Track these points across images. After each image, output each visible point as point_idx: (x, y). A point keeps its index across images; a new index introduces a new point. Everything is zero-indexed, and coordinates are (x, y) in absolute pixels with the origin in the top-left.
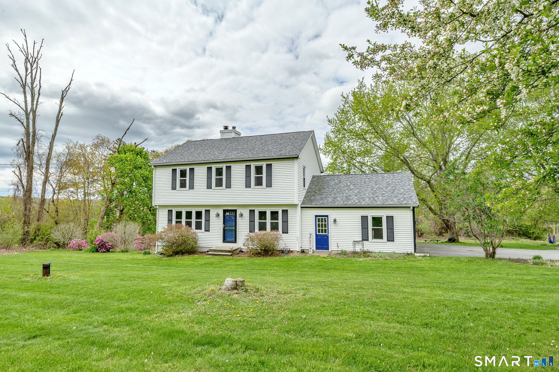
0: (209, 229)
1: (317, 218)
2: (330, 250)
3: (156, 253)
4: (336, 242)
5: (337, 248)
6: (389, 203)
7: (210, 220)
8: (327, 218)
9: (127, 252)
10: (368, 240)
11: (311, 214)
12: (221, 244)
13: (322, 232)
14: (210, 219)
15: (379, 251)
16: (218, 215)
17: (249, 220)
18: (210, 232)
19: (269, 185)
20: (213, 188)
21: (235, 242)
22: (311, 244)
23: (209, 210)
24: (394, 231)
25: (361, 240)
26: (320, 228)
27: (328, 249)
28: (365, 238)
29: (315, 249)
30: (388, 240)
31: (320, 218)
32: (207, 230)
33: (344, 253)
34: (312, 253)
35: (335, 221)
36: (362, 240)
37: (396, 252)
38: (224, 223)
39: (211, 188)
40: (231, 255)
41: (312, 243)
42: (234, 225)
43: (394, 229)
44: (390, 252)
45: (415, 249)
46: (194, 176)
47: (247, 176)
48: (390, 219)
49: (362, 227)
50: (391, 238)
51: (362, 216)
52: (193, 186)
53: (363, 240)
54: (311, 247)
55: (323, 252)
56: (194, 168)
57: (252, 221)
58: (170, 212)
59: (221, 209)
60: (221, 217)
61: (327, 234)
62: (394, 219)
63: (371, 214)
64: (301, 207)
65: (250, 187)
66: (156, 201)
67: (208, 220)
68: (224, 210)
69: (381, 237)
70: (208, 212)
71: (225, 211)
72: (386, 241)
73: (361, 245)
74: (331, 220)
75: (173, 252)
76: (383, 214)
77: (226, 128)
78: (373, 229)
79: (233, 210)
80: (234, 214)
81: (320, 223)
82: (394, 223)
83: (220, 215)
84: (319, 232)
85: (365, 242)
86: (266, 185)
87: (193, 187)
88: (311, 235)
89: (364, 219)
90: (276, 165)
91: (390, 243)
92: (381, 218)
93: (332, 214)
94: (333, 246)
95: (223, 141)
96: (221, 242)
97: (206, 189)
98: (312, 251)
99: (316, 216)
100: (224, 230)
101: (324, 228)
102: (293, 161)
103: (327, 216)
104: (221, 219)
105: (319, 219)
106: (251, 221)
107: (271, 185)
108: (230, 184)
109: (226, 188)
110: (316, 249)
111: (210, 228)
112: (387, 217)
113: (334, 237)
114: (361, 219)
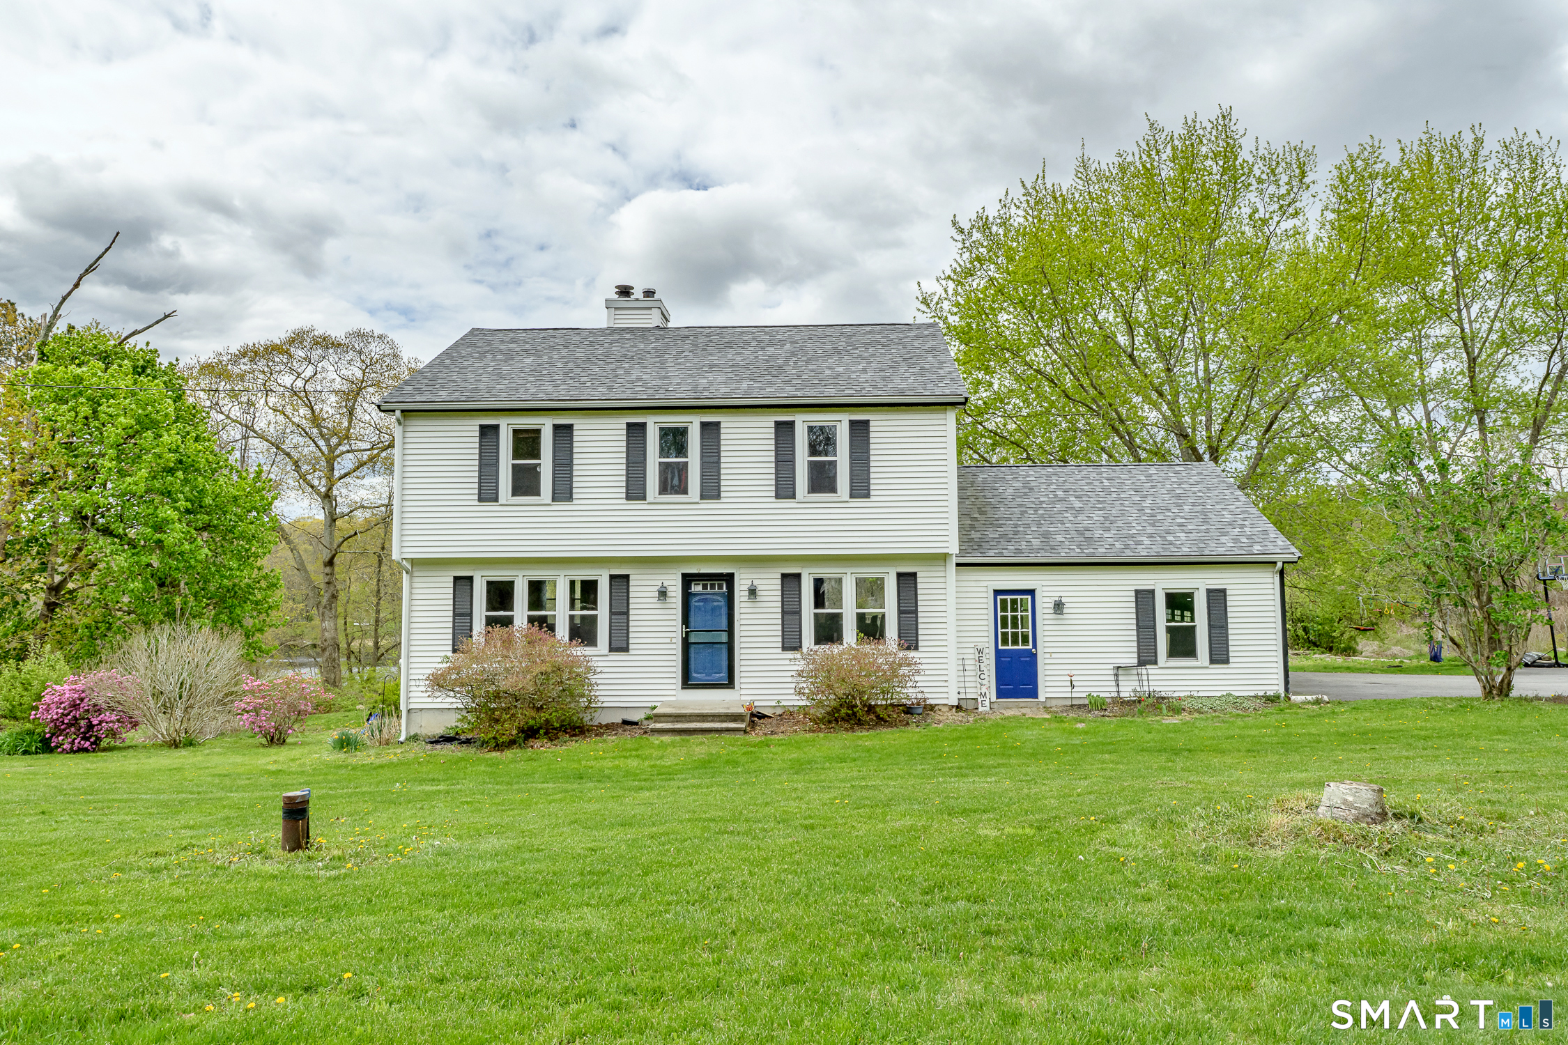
0: (628, 644)
1: (999, 597)
2: (1042, 698)
3: (402, 739)
4: (1068, 672)
5: (1069, 689)
6: (1214, 550)
7: (631, 612)
8: (1029, 597)
9: (190, 744)
10: (1156, 663)
11: (983, 586)
12: (673, 693)
13: (1015, 642)
14: (631, 606)
15: (1189, 694)
16: (663, 594)
17: (780, 610)
18: (631, 652)
19: (860, 489)
20: (650, 498)
21: (730, 683)
22: (984, 682)
23: (627, 577)
24: (1230, 632)
25: (1135, 661)
26: (1009, 630)
27: (1034, 694)
28: (1147, 657)
29: (994, 699)
30: (1212, 661)
31: (1009, 597)
32: (620, 647)
33: (1095, 705)
34: (988, 709)
35: (1059, 606)
36: (1139, 662)
37: (1234, 693)
38: (686, 620)
39: (644, 498)
40: (745, 730)
41: (986, 676)
42: (724, 624)
43: (1230, 626)
44: (1219, 694)
45: (1287, 682)
46: (572, 453)
47: (780, 458)
48: (1217, 598)
49: (1137, 625)
50: (1220, 655)
51: (1137, 592)
52: (571, 488)
53: (1142, 663)
54: (984, 690)
55: (1022, 705)
56: (572, 425)
57: (790, 613)
58: (463, 584)
59: (674, 571)
60: (673, 600)
61: (1031, 647)
62: (1228, 598)
63: (1163, 582)
64: (958, 565)
65: (793, 496)
66: (409, 544)
67: (621, 612)
68: (684, 575)
69: (1190, 652)
70: (620, 582)
71: (688, 579)
72: (1206, 662)
73: (1136, 678)
74: (1044, 603)
75: (521, 730)
76: (1197, 583)
77: (625, 291)
78: (1170, 630)
79: (721, 575)
80: (720, 587)
81: (1009, 614)
82: (1229, 609)
83: (669, 594)
84: (1005, 642)
85: (1151, 669)
86: (851, 490)
87: (571, 494)
88: (980, 651)
89: (1144, 598)
90: (880, 424)
91: (1219, 669)
92: (1191, 595)
93: (1047, 586)
94: (1051, 684)
95: (628, 336)
96: (673, 687)
97: (624, 501)
98: (987, 703)
99: (997, 592)
100: (686, 645)
101: (1020, 630)
102: (941, 416)
103: (1031, 592)
104: (674, 606)
105: (1004, 602)
106: (795, 613)
107: (869, 490)
108: (719, 486)
109: (702, 497)
110: (997, 698)
111: (631, 641)
112: (1209, 591)
113: (1054, 656)
114: (1134, 599)
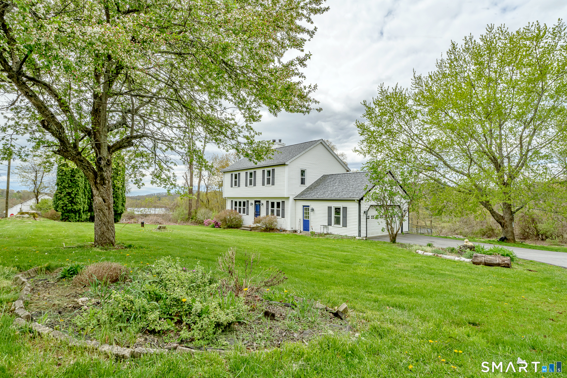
2: (310, 231)
4: (313, 226)
5: (313, 230)
6: (344, 197)
8: (309, 208)
10: (331, 225)
11: (301, 204)
13: (307, 218)
15: (337, 234)
16: (252, 204)
20: (248, 186)
22: (300, 227)
23: (249, 201)
24: (347, 218)
25: (327, 224)
26: (306, 215)
28: (330, 224)
29: (302, 230)
32: (248, 214)
33: (313, 234)
34: (299, 233)
35: (313, 210)
37: (347, 235)
38: (255, 209)
40: (250, 230)
41: (302, 225)
44: (344, 235)
45: (359, 233)
46: (240, 178)
47: (263, 177)
48: (345, 209)
49: (328, 215)
50: (345, 225)
51: (328, 207)
52: (240, 184)
55: (307, 233)
56: (240, 173)
57: (267, 209)
59: (254, 200)
61: (309, 219)
62: (347, 210)
63: (334, 205)
64: (294, 200)
65: (265, 185)
66: (225, 195)
67: (248, 208)
69: (339, 223)
71: (256, 202)
72: (342, 226)
73: (327, 229)
74: (311, 210)
76: (341, 205)
78: (335, 217)
79: (259, 201)
80: (259, 203)
81: (306, 211)
82: (347, 213)
84: (305, 218)
85: (330, 227)
86: (272, 184)
87: (240, 186)
88: (300, 219)
89: (330, 208)
90: (276, 170)
91: (344, 228)
92: (340, 209)
93: (312, 205)
94: (311, 229)
96: (253, 222)
98: (300, 231)
99: (304, 206)
100: (255, 214)
101: (308, 215)
102: (284, 167)
103: (309, 206)
104: (253, 207)
105: (305, 208)
107: (275, 183)
108: (256, 184)
109: (254, 186)
112: (343, 208)
113: (312, 222)
114: (328, 209)
